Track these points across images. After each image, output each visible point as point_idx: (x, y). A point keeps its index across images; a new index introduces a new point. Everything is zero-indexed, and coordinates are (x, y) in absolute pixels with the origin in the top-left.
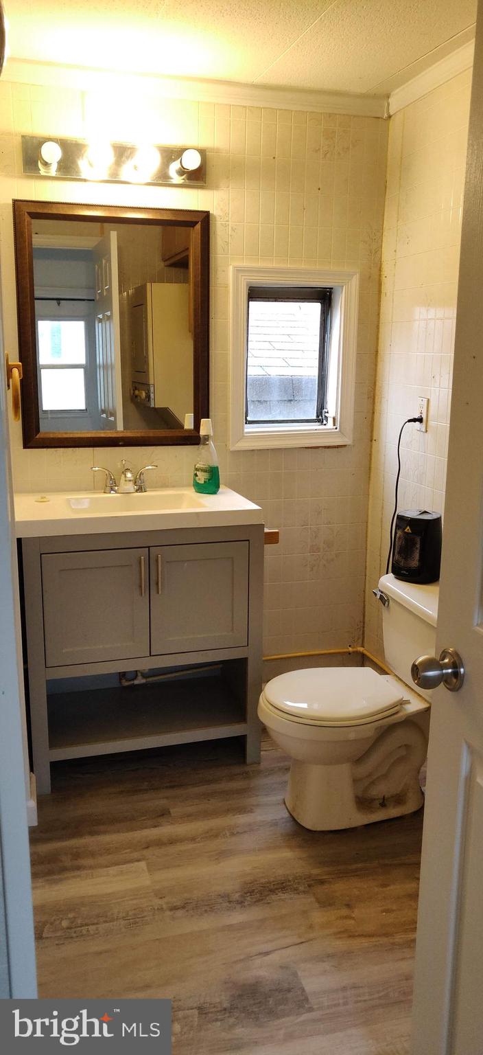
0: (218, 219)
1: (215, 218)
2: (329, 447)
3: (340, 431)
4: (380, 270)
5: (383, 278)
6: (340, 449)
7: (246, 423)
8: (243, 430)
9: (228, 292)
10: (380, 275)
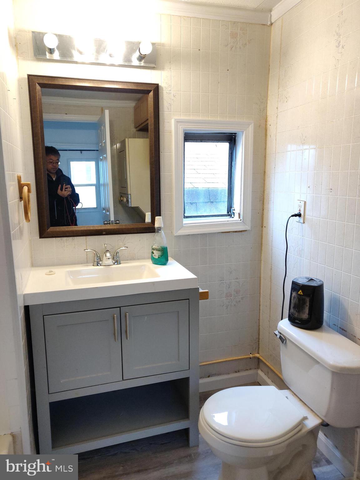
0: (164, 89)
1: (162, 88)
2: (236, 232)
3: (243, 221)
4: (266, 122)
5: (268, 126)
6: (243, 233)
7: (184, 218)
8: (182, 222)
9: (171, 135)
10: (266, 125)
